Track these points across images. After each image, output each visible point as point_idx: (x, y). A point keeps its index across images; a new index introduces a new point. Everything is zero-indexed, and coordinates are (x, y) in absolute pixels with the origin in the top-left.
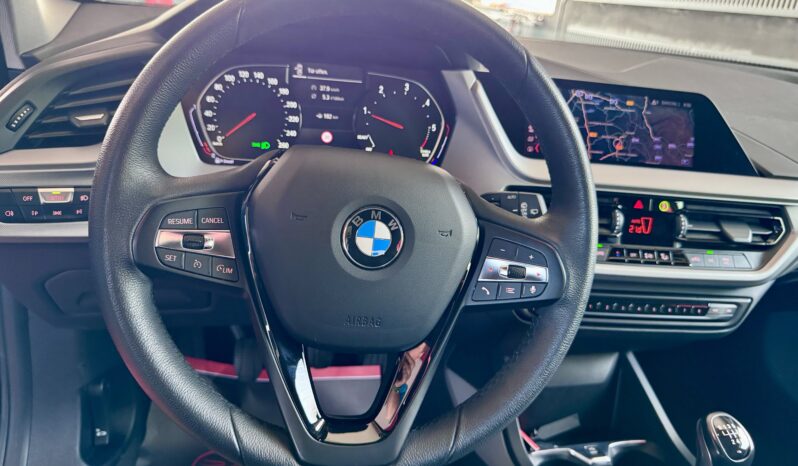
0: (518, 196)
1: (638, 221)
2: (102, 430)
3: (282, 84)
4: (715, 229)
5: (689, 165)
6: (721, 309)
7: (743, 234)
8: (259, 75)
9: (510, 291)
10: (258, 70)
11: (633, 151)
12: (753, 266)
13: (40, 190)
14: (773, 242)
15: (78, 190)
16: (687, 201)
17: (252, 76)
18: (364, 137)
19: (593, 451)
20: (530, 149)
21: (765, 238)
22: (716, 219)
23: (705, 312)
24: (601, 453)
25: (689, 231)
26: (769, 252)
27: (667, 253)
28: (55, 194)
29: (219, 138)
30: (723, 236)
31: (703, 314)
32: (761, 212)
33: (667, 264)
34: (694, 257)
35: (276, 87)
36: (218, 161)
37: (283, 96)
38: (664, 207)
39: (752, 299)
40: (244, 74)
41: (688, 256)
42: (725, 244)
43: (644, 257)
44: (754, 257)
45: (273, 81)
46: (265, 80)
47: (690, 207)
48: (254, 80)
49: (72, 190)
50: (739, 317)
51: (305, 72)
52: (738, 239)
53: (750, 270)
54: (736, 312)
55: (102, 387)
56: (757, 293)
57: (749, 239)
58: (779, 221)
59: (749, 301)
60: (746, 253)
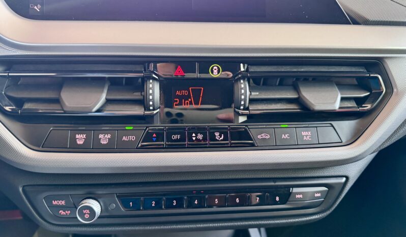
1: (185, 93)
4: (292, 95)
7: (328, 99)
12: (345, 140)
21: (360, 101)
25: (252, 101)
26: (366, 120)
30: (300, 103)
32: (353, 69)
33: (223, 145)
34: (260, 133)
38: (216, 72)
39: (347, 178)
41: (252, 132)
43: (190, 139)
44: (345, 127)
47: (252, 69)
50: (331, 201)
53: (340, 144)
54: (326, 195)
56: (354, 171)
57: (336, 106)
58: (377, 78)
59: (344, 179)
60: (334, 123)
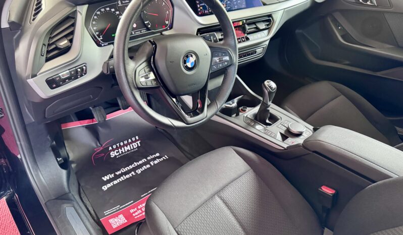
0: (210, 35)
2: (59, 158)
3: (116, 10)
4: (255, 26)
5: (245, 7)
6: (259, 50)
7: (262, 26)
8: (108, 9)
9: (221, 65)
10: (107, 7)
11: (229, 6)
12: (266, 35)
13: (60, 75)
14: (269, 26)
15: (70, 70)
16: (246, 20)
17: (105, 10)
18: (147, 22)
19: (231, 103)
20: (200, 13)
21: (268, 25)
22: (254, 23)
23: (255, 52)
24: (233, 103)
25: (248, 29)
26: (270, 29)
27: (243, 38)
28: (64, 74)
29: (101, 36)
30: (257, 28)
31: (255, 53)
32: (266, 18)
33: (244, 41)
34: (250, 37)
35: (114, 12)
36: (103, 45)
37: (118, 15)
38: (241, 23)
40: (103, 10)
42: (258, 30)
44: (266, 32)
45: (113, 10)
46: (110, 10)
47: (247, 21)
48: (107, 11)
49: (68, 71)
51: (122, 3)
52: (261, 28)
53: (265, 37)
54: (263, 50)
55: (54, 142)
56: (267, 43)
57: (264, 27)
58: (271, 19)
59: (266, 46)
60: (264, 31)
